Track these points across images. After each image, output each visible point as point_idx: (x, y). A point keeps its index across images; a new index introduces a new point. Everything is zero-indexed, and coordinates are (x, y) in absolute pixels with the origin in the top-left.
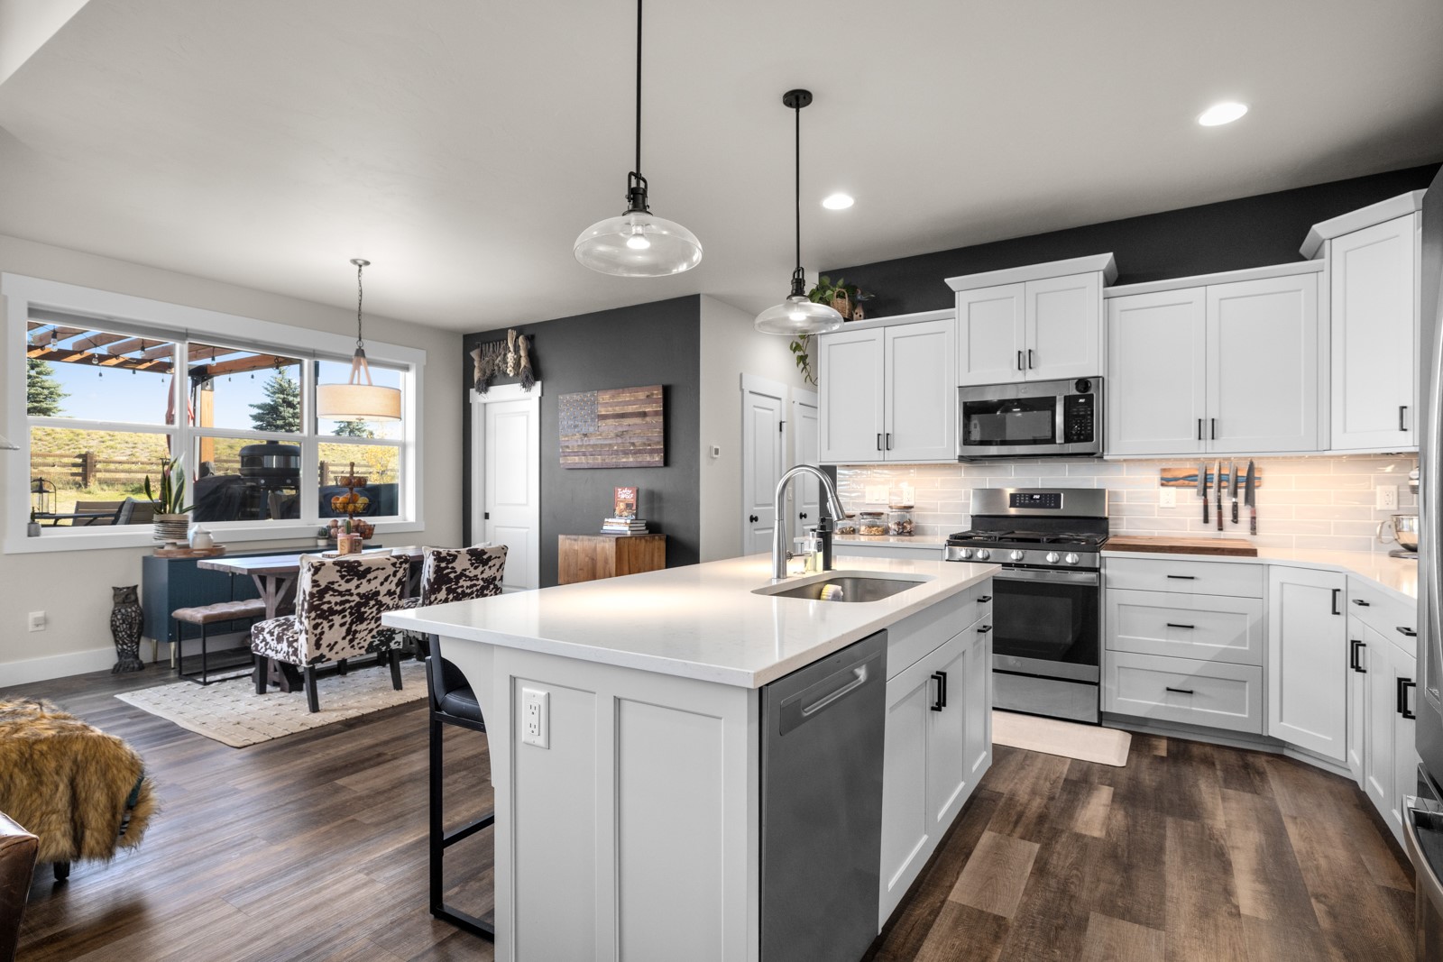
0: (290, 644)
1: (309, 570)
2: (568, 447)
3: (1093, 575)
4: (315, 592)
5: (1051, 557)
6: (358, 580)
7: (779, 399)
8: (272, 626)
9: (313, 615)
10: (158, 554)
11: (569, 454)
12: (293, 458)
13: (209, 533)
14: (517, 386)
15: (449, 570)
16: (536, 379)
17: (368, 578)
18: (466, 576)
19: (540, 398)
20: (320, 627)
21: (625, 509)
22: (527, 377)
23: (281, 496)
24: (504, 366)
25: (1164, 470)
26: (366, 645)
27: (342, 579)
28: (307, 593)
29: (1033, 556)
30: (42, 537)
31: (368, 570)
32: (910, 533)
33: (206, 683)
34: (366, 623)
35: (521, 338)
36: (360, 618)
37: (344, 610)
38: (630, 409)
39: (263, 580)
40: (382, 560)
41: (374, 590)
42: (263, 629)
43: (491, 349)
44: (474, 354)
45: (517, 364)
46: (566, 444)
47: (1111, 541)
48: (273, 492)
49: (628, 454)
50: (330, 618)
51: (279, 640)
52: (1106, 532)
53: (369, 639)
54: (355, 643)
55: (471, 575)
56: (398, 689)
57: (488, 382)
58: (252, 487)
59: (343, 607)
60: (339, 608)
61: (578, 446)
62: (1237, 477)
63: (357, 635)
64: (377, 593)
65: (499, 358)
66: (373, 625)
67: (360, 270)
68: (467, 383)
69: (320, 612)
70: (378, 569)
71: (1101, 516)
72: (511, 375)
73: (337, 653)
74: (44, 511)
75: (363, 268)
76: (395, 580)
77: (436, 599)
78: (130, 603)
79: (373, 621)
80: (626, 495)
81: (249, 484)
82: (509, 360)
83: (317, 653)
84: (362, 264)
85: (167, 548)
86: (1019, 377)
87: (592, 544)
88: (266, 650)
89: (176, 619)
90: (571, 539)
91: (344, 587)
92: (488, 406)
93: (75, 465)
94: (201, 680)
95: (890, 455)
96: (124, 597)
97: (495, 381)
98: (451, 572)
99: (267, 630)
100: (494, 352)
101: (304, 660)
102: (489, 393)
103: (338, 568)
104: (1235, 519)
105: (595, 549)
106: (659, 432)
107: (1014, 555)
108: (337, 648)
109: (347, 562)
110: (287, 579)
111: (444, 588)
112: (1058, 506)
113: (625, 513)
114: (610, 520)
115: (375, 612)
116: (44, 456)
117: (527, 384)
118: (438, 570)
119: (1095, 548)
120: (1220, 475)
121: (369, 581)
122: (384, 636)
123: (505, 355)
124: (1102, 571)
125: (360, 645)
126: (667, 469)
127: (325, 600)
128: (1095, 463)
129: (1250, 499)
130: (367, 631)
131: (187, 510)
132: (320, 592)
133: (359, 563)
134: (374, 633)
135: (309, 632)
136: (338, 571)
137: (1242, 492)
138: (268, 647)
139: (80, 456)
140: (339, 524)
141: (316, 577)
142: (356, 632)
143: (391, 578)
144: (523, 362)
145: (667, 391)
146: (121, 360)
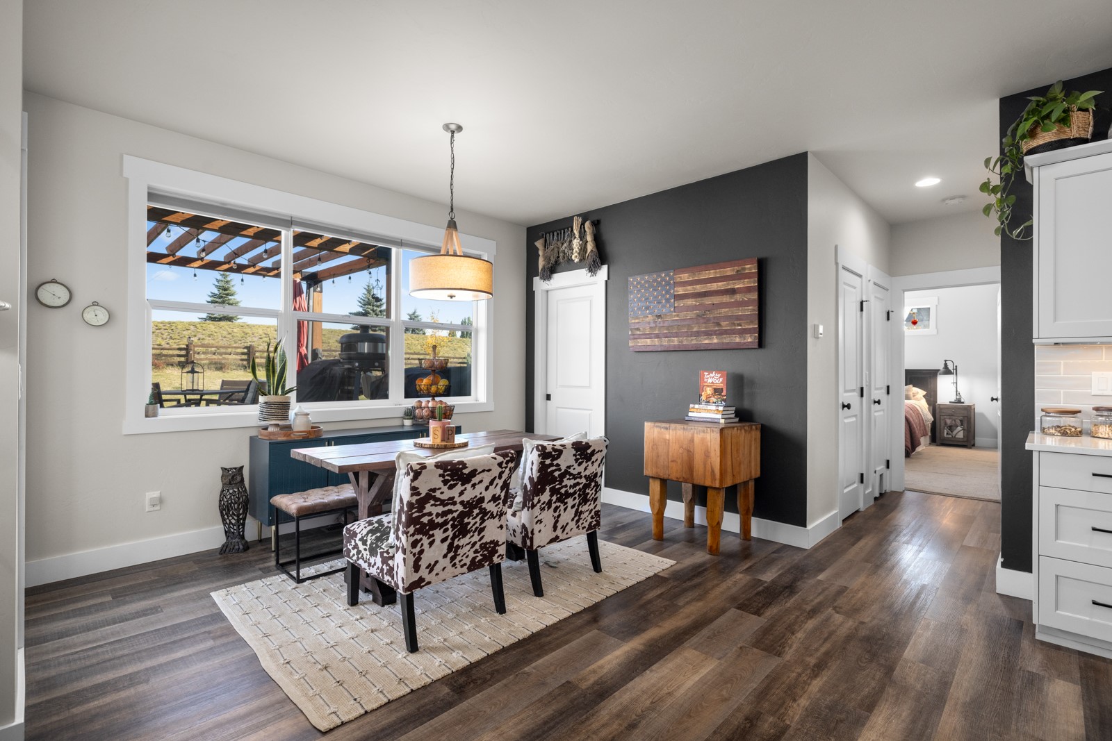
0: (384, 561)
1: (408, 474)
2: (638, 329)
4: (414, 502)
6: (462, 485)
7: (860, 276)
8: (364, 532)
9: (412, 529)
10: (261, 435)
11: (640, 337)
12: (380, 344)
13: (308, 414)
14: (583, 273)
15: (554, 468)
16: (603, 263)
17: (472, 482)
18: (571, 474)
19: (606, 281)
20: (419, 545)
21: (713, 395)
22: (594, 261)
23: (370, 377)
24: (570, 252)
26: (467, 561)
27: (445, 485)
28: (405, 503)
30: (159, 417)
31: (474, 473)
33: (299, 581)
34: (469, 536)
35: (587, 224)
36: (462, 531)
37: (446, 523)
38: (715, 286)
39: (356, 475)
40: (488, 460)
41: (479, 497)
42: (355, 534)
43: (555, 237)
44: (539, 244)
45: (583, 249)
46: (637, 326)
48: (365, 373)
49: (711, 335)
50: (431, 533)
51: (373, 552)
53: (472, 555)
54: (457, 561)
55: (575, 472)
56: (501, 613)
57: (552, 270)
58: (349, 369)
59: (445, 518)
60: (440, 520)
61: (651, 328)
63: (460, 551)
64: (482, 500)
65: (565, 245)
66: (476, 538)
67: (452, 136)
68: (531, 271)
69: (419, 525)
70: (484, 471)
72: (576, 260)
73: (437, 574)
74: (195, 388)
75: (455, 135)
76: (501, 482)
77: (539, 501)
78: (236, 484)
79: (476, 533)
80: (714, 379)
81: (346, 366)
82: (575, 246)
83: (416, 577)
84: (454, 130)
85: (271, 429)
87: (688, 434)
88: (358, 559)
89: (274, 506)
90: (660, 427)
91: (447, 494)
92: (549, 293)
93: (243, 354)
94: (294, 573)
96: (232, 477)
97: (559, 268)
98: (555, 470)
99: (359, 536)
100: (558, 240)
101: (401, 585)
102: (552, 281)
103: (441, 472)
105: (692, 440)
106: (754, 310)
108: (438, 568)
109: (450, 463)
110: (381, 476)
111: (548, 488)
113: (713, 400)
114: (697, 406)
115: (479, 522)
116: (227, 348)
117: (593, 269)
118: (543, 468)
121: (474, 486)
122: (487, 549)
123: (571, 241)
125: (462, 563)
126: (761, 351)
127: (425, 511)
130: (470, 546)
131: (290, 390)
132: (421, 501)
133: (464, 465)
134: (477, 547)
135: (408, 552)
136: (440, 475)
138: (360, 556)
139: (246, 348)
140: (423, 405)
141: (416, 484)
142: (458, 547)
143: (497, 481)
144: (590, 247)
145: (762, 265)
146: (257, 268)
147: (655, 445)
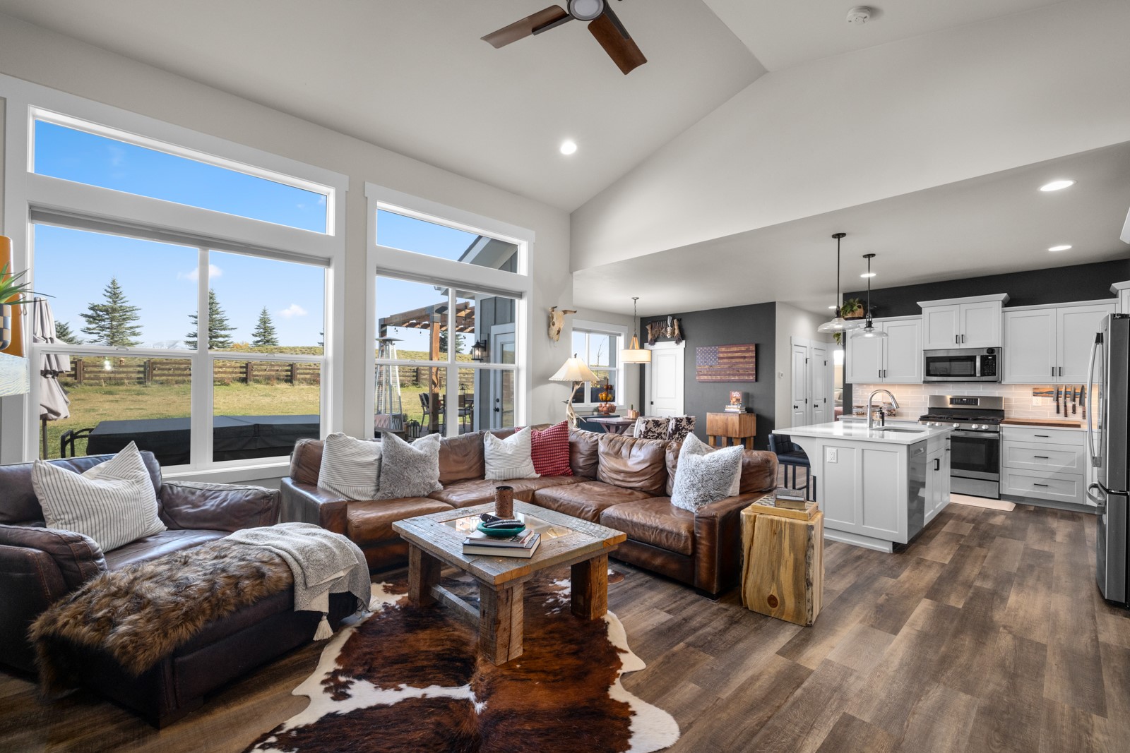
1: (644, 423)
2: (701, 372)
3: (996, 434)
5: (974, 426)
7: (805, 347)
11: (702, 375)
14: (673, 342)
16: (683, 340)
19: (684, 348)
21: (736, 401)
22: (678, 338)
24: (665, 333)
25: (1035, 389)
27: (654, 427)
28: (642, 432)
29: (965, 426)
31: (660, 424)
32: (894, 415)
35: (674, 320)
38: (737, 355)
39: (608, 427)
40: (664, 420)
41: (661, 432)
43: (657, 324)
44: (648, 327)
45: (673, 332)
46: (700, 370)
47: (1005, 420)
49: (735, 375)
52: (1003, 417)
57: (655, 340)
60: (652, 439)
61: (707, 371)
62: (1075, 392)
65: (662, 330)
67: (635, 301)
68: (644, 340)
71: (1000, 409)
72: (669, 337)
76: (666, 429)
77: (675, 437)
80: (736, 395)
82: (668, 330)
84: (636, 299)
86: (957, 346)
87: (725, 418)
90: (713, 415)
91: (654, 430)
92: (654, 351)
95: (886, 380)
97: (659, 340)
98: (680, 427)
100: (658, 326)
102: (655, 345)
103: (653, 422)
104: (1074, 412)
105: (727, 420)
106: (753, 366)
107: (955, 425)
109: (656, 420)
111: (678, 433)
112: (977, 404)
113: (736, 403)
114: (729, 406)
117: (678, 342)
118: (676, 425)
119: (998, 423)
120: (1066, 391)
123: (666, 327)
124: (1001, 433)
126: (756, 383)
128: (997, 385)
129: (1082, 403)
136: (653, 424)
137: (1077, 400)
140: (603, 405)
144: (676, 331)
145: (757, 346)
147: (711, 422)
